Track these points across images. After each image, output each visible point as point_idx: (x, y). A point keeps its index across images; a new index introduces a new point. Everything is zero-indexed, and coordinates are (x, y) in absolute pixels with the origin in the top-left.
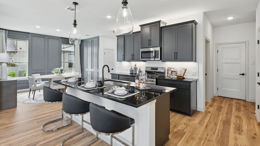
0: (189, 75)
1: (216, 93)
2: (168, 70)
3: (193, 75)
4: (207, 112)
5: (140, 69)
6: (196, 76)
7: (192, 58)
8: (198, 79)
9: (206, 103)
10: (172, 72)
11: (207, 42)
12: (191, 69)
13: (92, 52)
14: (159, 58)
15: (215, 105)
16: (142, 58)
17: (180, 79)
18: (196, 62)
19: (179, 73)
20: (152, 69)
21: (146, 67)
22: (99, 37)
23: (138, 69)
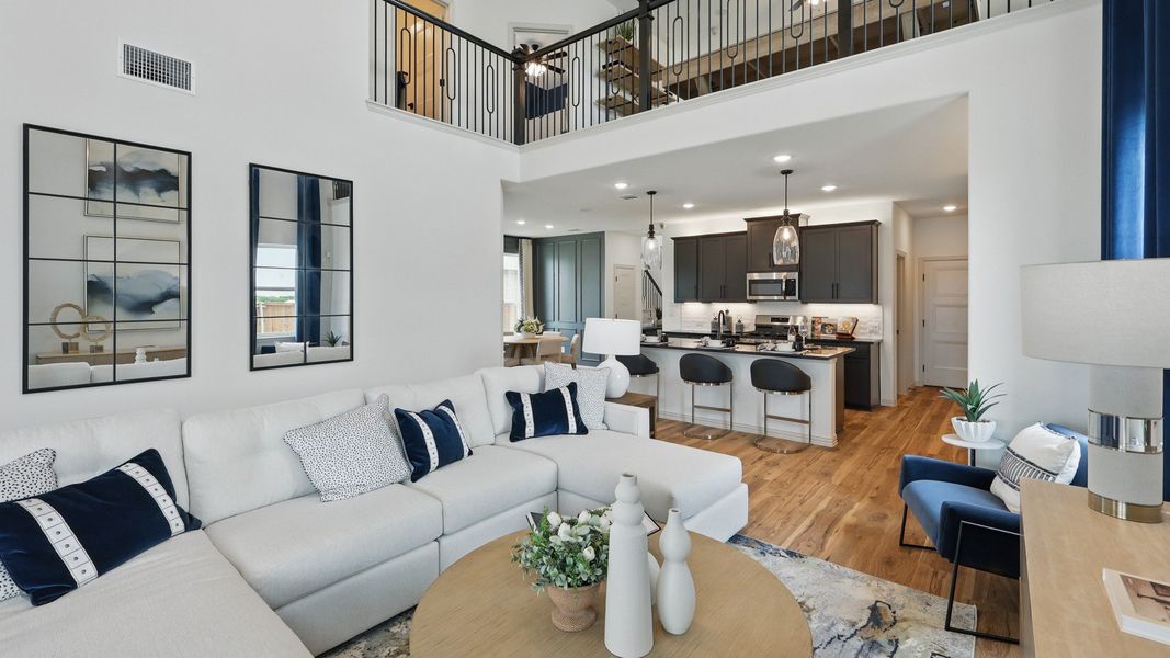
0: (862, 331)
1: (918, 379)
2: (813, 322)
3: (871, 332)
4: (900, 408)
5: (740, 321)
6: (876, 333)
7: (869, 295)
8: (882, 341)
9: (899, 396)
10: (824, 325)
11: (900, 259)
12: (866, 318)
13: (579, 276)
14: (794, 295)
15: (917, 398)
16: (750, 295)
17: (845, 339)
18: (877, 303)
19: (840, 328)
20: (773, 320)
21: (757, 316)
22: (603, 233)
23: (735, 322)
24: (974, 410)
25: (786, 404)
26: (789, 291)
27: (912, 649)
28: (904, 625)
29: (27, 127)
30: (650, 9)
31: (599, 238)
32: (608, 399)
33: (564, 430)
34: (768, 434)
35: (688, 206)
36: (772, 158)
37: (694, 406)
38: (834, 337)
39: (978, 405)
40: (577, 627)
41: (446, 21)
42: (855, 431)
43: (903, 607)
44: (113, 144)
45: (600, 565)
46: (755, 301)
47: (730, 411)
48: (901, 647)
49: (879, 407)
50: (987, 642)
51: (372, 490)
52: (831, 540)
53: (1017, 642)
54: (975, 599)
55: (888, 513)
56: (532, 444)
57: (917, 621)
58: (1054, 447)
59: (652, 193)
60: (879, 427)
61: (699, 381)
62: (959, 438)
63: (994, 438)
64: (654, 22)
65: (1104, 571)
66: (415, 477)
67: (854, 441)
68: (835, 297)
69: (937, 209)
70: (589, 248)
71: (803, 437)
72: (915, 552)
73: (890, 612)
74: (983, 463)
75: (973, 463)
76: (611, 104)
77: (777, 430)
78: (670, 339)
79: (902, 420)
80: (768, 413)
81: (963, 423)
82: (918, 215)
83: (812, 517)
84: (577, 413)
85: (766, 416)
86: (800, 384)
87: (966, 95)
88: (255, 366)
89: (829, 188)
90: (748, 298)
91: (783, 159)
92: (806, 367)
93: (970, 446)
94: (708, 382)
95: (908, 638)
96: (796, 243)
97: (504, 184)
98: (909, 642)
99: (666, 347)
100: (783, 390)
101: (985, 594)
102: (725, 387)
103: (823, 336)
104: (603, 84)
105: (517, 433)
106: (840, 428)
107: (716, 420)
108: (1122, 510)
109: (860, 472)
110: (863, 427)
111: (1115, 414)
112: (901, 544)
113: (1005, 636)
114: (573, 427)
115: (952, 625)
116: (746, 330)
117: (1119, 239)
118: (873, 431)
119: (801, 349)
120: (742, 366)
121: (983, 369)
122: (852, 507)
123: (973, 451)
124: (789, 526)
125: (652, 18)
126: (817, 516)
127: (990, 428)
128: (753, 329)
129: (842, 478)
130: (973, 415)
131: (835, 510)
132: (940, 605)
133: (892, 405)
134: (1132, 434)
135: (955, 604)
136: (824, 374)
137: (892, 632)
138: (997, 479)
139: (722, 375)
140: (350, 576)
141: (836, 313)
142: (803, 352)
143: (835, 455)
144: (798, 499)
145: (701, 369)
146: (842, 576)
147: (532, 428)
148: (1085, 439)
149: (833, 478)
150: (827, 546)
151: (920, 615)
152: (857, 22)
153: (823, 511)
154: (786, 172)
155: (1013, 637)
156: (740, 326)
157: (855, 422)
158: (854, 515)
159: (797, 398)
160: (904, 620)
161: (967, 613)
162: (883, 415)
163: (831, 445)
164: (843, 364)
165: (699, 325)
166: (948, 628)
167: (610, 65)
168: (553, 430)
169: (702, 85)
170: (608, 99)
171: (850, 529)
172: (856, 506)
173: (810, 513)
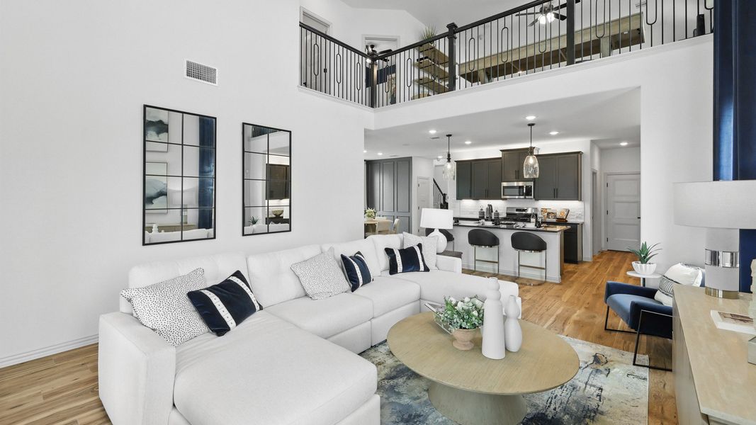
0: (572, 217)
1: (604, 247)
2: (542, 211)
3: (577, 217)
4: (594, 262)
5: (497, 211)
6: (580, 218)
7: (577, 196)
8: (584, 223)
9: (593, 256)
10: (549, 214)
11: (594, 174)
12: (575, 209)
13: (395, 183)
14: (531, 195)
15: (604, 257)
16: (504, 195)
17: (561, 221)
18: (581, 200)
19: (559, 215)
20: (517, 210)
21: (507, 208)
22: (411, 158)
23: (494, 211)
24: (645, 257)
25: (531, 258)
26: (528, 193)
27: (617, 373)
28: (612, 363)
29: (145, 106)
30: (455, 33)
31: (408, 161)
32: (437, 254)
33: (418, 269)
34: (520, 276)
35: (468, 143)
36: (525, 118)
37: (475, 260)
38: (555, 220)
39: (647, 255)
40: (468, 349)
41: (328, 34)
42: (570, 275)
43: (610, 356)
44: (181, 114)
45: (481, 319)
46: (506, 199)
47: (498, 263)
48: (612, 372)
49: (582, 262)
50: (655, 370)
51: (335, 295)
52: (567, 327)
53: (671, 370)
54: (648, 352)
55: (596, 315)
56: (401, 276)
57: (618, 362)
58: (689, 274)
59: (449, 136)
60: (584, 273)
61: (480, 245)
62: (637, 273)
63: (655, 273)
64: (457, 40)
65: (711, 311)
66: (354, 289)
67: (571, 279)
68: (556, 196)
69: (616, 144)
70: (401, 167)
71: (541, 277)
72: (613, 333)
73: (604, 358)
74: (649, 285)
75: (644, 285)
76: (421, 82)
77: (525, 273)
78: (460, 221)
79: (597, 269)
80: (521, 264)
81: (639, 265)
82: (604, 149)
83: (554, 317)
84: (423, 260)
85: (520, 266)
86: (540, 246)
87: (640, 87)
88: (245, 233)
89: (554, 133)
90: (502, 197)
91: (531, 118)
92: (544, 237)
93: (642, 276)
94: (485, 245)
95: (614, 368)
96: (537, 165)
97: (366, 131)
98: (615, 370)
99: (458, 225)
100: (531, 250)
101: (652, 351)
102: (495, 249)
103: (548, 220)
104: (416, 70)
105: (393, 269)
106: (562, 273)
107: (488, 268)
108: (721, 294)
109: (577, 295)
110: (574, 273)
111: (717, 250)
112: (606, 329)
113: (664, 367)
114: (422, 268)
115: (636, 363)
116: (500, 216)
117: (722, 168)
118: (581, 275)
119: (540, 227)
120: (505, 237)
121: (650, 235)
122: (575, 312)
123: (644, 279)
124: (543, 321)
125: (456, 38)
126: (557, 316)
127: (653, 267)
128: (505, 215)
129: (567, 298)
130: (644, 260)
131: (566, 313)
132: (630, 356)
133: (590, 261)
134: (725, 259)
135: (637, 355)
136: (554, 241)
137: (606, 366)
138: (658, 292)
139: (494, 242)
140: (338, 334)
141: (557, 206)
142: (541, 229)
143: (560, 287)
144: (544, 308)
145: (480, 238)
146: (576, 343)
147: (401, 268)
148: (704, 270)
149: (563, 298)
150: (565, 330)
151: (620, 359)
152: (577, 41)
153: (560, 314)
154: (531, 125)
155: (668, 367)
156: (497, 214)
157: (570, 270)
158: (577, 316)
159: (538, 254)
160: (612, 361)
161: (644, 358)
162: (585, 267)
163: (558, 282)
164: (563, 236)
165: (472, 213)
166: (634, 364)
167: (422, 59)
168: (412, 269)
169: (482, 75)
170: (420, 79)
171: (576, 322)
172: (578, 311)
173: (553, 315)
